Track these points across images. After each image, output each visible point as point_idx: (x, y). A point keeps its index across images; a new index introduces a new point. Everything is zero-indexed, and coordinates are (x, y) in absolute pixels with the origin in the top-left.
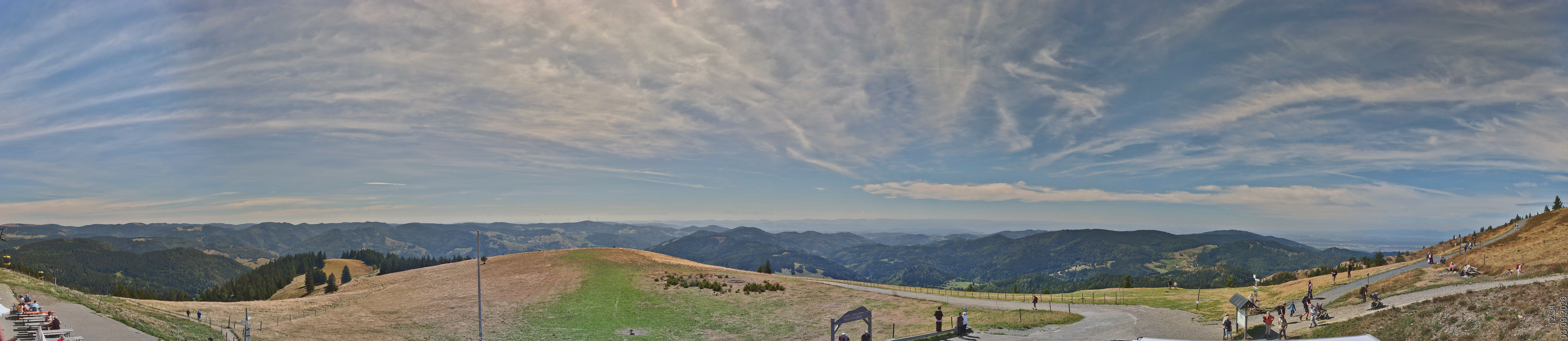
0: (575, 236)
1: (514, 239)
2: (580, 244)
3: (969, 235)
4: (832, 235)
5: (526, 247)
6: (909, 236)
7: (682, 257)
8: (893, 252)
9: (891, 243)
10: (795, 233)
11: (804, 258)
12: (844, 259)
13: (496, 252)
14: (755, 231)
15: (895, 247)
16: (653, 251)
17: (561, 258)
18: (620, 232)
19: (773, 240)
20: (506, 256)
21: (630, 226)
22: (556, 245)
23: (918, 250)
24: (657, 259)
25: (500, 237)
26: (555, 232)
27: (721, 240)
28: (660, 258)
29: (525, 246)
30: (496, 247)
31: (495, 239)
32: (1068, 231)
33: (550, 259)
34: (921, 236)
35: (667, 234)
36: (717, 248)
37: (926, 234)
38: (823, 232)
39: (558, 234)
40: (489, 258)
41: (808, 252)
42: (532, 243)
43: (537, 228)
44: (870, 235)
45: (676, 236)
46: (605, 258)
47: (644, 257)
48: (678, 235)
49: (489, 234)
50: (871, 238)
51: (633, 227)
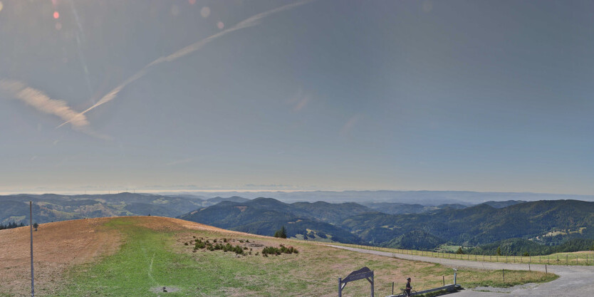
0: (115, 206)
1: (62, 208)
2: (120, 212)
3: (459, 205)
4: (339, 205)
5: (72, 216)
6: (407, 206)
7: (208, 224)
8: (392, 220)
9: (390, 212)
10: (307, 203)
11: (315, 225)
12: (350, 226)
13: (46, 220)
14: (272, 202)
15: (395, 216)
16: (183, 218)
17: (103, 224)
18: (155, 202)
19: (288, 209)
20: (55, 223)
21: (163, 197)
22: (99, 213)
23: (414, 218)
24: (186, 226)
25: (50, 207)
26: (98, 202)
27: (243, 209)
28: (190, 225)
29: (72, 214)
30: (47, 215)
31: (46, 208)
32: (545, 201)
33: (94, 225)
34: (417, 206)
35: (196, 204)
36: (238, 216)
37: (421, 204)
38: (332, 203)
39: (100, 204)
40: (40, 225)
41: (318, 219)
42: (78, 212)
43: (82, 199)
44: (373, 204)
45: (203, 206)
46: (141, 225)
47: (175, 224)
48: (204, 205)
49: (40, 204)
50: (373, 208)
51: (166, 197)
